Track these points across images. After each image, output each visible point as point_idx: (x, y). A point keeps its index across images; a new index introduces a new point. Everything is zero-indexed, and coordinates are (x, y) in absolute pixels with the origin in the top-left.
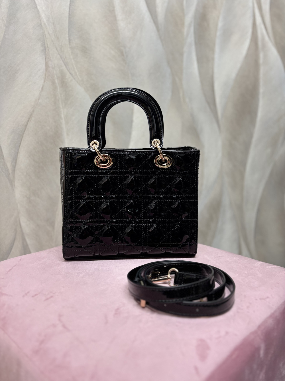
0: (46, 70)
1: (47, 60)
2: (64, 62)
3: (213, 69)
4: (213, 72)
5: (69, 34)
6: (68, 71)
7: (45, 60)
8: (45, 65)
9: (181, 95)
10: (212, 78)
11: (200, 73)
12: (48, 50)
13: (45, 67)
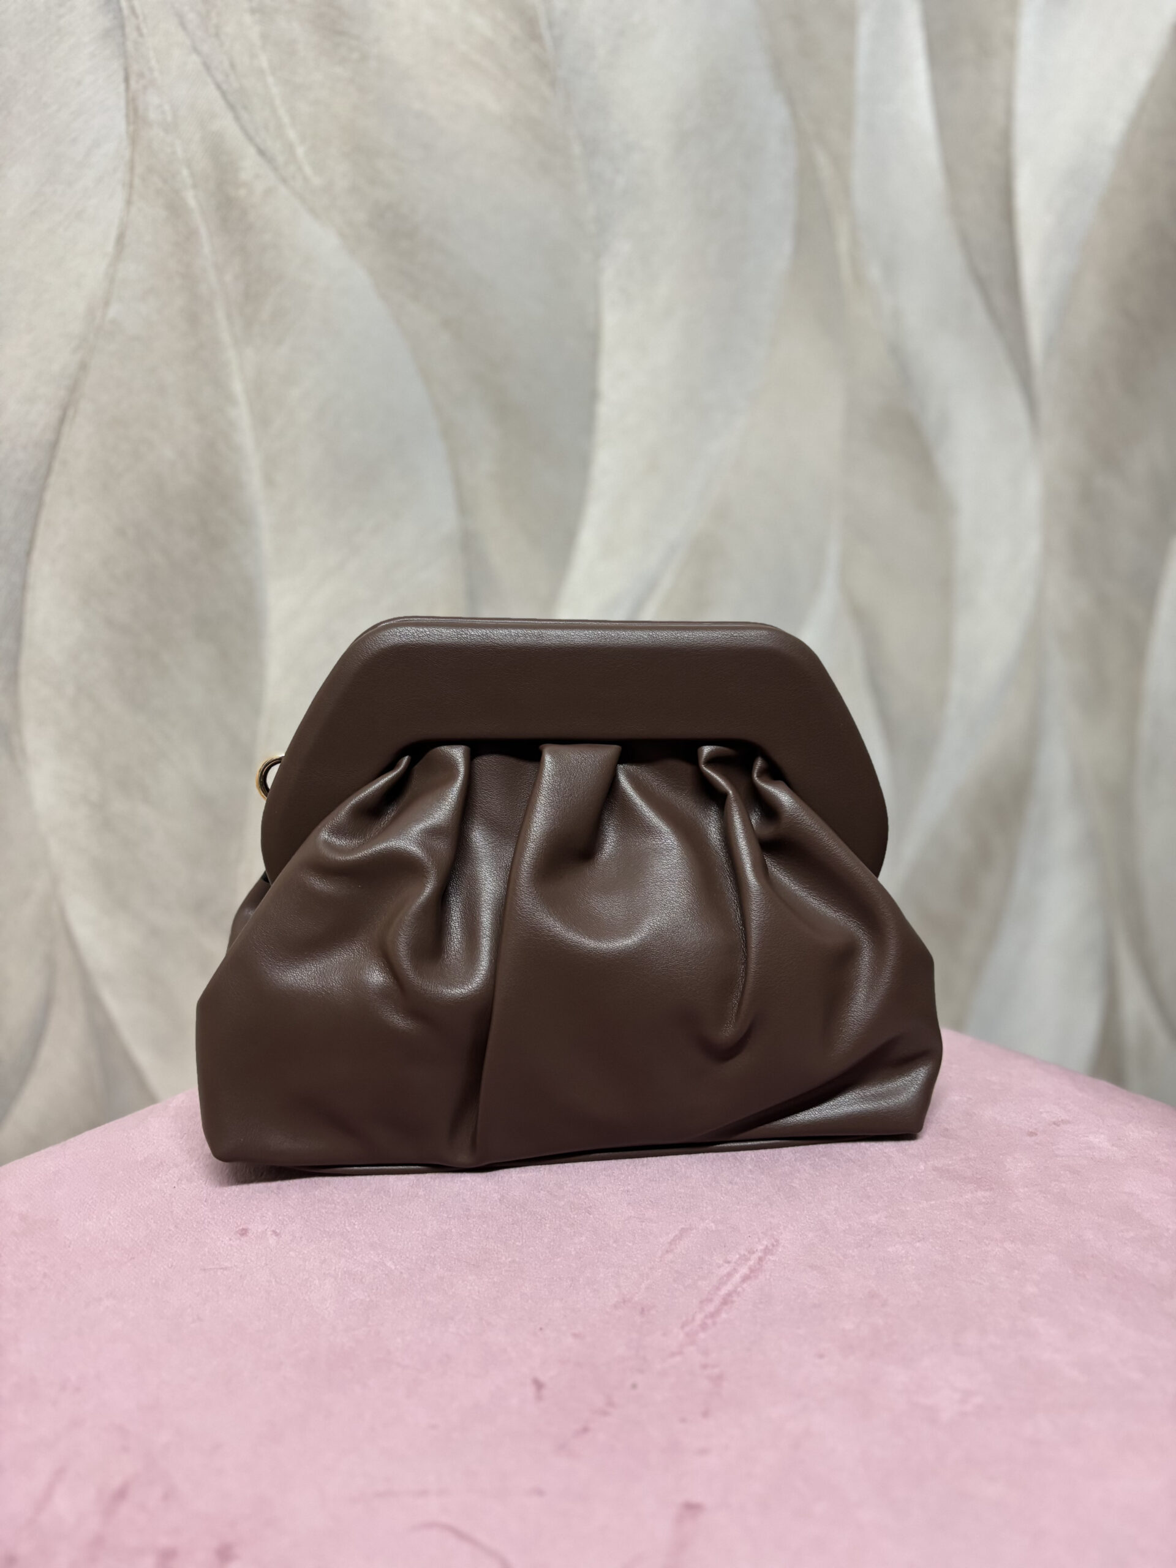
0: (134, 139)
1: (133, 84)
2: (224, 94)
3: (1009, 94)
4: (1009, 113)
6: (250, 138)
7: (122, 87)
8: (127, 116)
9: (843, 245)
10: (1005, 141)
11: (943, 120)
12: (138, 29)
13: (128, 123)
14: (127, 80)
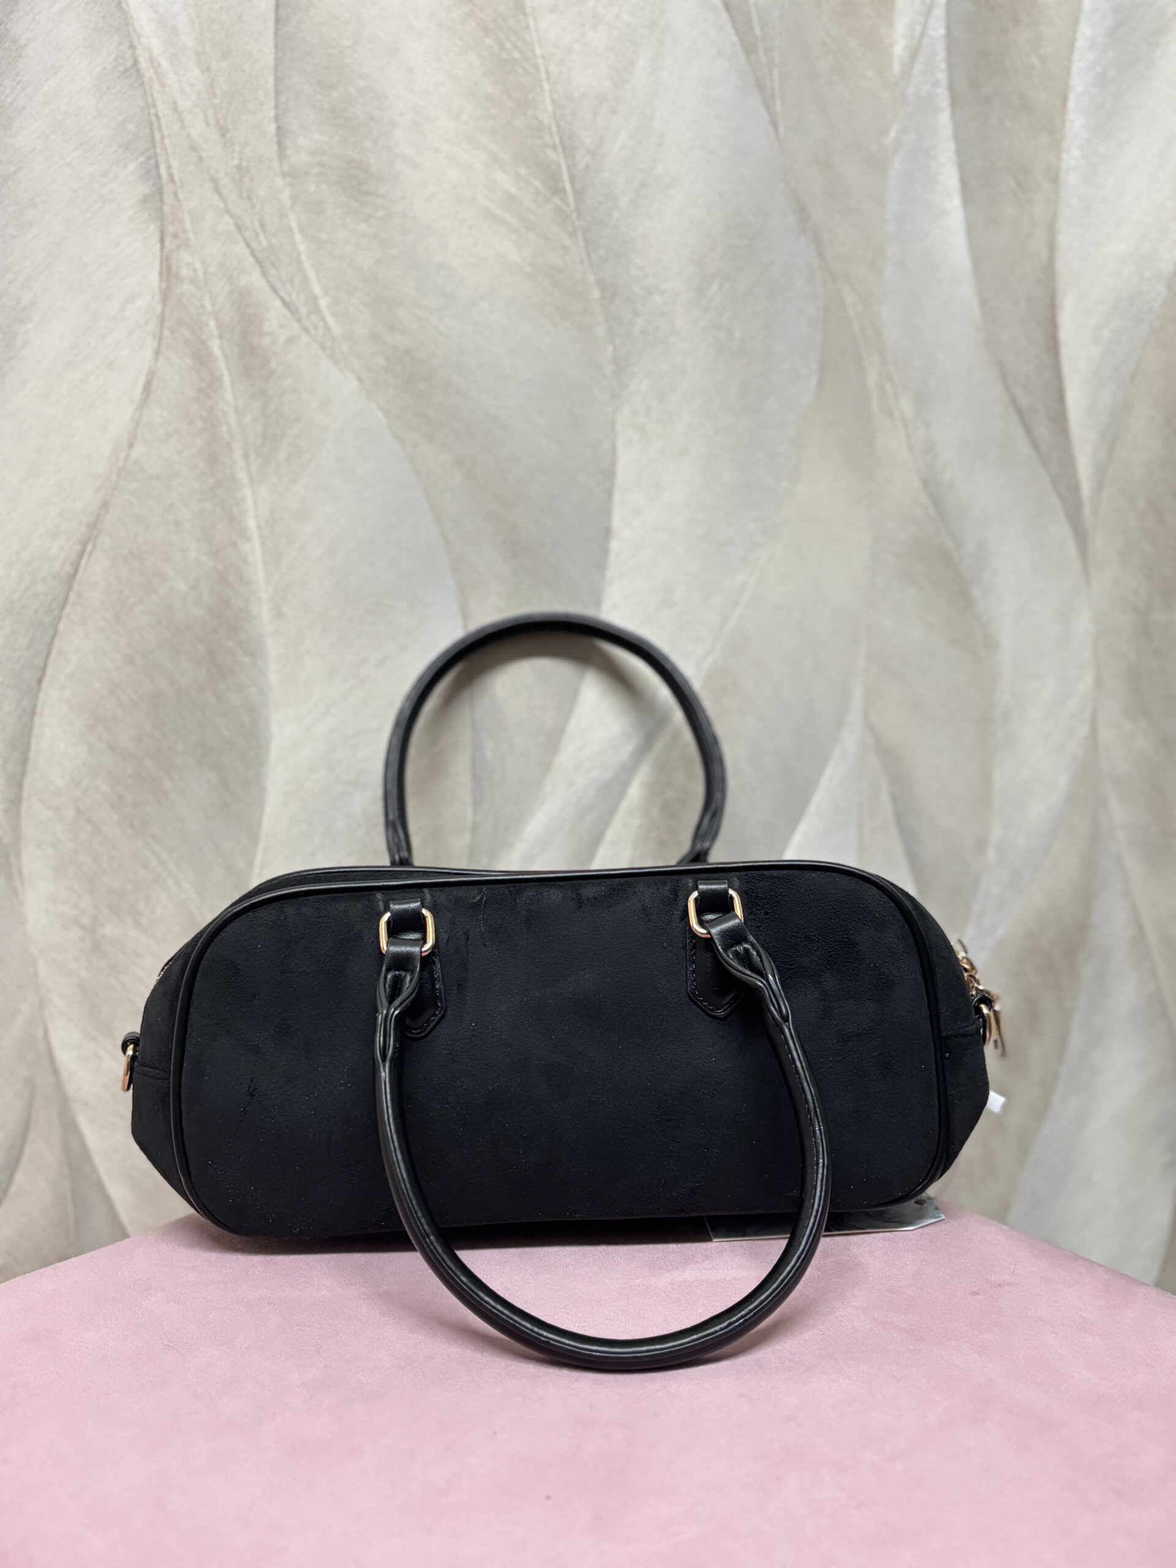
0: (165, 295)
1: (167, 242)
2: (253, 252)
3: (1052, 228)
5: (277, 107)
6: (275, 291)
7: (158, 246)
8: (161, 273)
9: (872, 380)
11: (978, 259)
12: (175, 194)
13: (161, 281)
14: (162, 241)
